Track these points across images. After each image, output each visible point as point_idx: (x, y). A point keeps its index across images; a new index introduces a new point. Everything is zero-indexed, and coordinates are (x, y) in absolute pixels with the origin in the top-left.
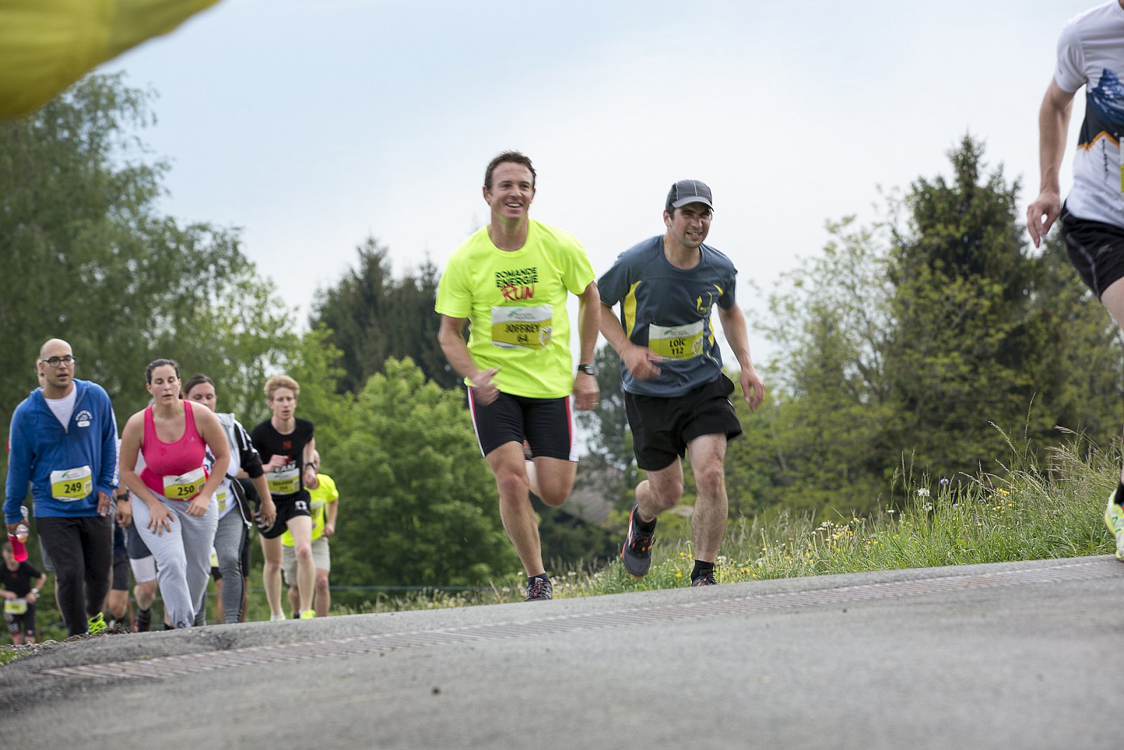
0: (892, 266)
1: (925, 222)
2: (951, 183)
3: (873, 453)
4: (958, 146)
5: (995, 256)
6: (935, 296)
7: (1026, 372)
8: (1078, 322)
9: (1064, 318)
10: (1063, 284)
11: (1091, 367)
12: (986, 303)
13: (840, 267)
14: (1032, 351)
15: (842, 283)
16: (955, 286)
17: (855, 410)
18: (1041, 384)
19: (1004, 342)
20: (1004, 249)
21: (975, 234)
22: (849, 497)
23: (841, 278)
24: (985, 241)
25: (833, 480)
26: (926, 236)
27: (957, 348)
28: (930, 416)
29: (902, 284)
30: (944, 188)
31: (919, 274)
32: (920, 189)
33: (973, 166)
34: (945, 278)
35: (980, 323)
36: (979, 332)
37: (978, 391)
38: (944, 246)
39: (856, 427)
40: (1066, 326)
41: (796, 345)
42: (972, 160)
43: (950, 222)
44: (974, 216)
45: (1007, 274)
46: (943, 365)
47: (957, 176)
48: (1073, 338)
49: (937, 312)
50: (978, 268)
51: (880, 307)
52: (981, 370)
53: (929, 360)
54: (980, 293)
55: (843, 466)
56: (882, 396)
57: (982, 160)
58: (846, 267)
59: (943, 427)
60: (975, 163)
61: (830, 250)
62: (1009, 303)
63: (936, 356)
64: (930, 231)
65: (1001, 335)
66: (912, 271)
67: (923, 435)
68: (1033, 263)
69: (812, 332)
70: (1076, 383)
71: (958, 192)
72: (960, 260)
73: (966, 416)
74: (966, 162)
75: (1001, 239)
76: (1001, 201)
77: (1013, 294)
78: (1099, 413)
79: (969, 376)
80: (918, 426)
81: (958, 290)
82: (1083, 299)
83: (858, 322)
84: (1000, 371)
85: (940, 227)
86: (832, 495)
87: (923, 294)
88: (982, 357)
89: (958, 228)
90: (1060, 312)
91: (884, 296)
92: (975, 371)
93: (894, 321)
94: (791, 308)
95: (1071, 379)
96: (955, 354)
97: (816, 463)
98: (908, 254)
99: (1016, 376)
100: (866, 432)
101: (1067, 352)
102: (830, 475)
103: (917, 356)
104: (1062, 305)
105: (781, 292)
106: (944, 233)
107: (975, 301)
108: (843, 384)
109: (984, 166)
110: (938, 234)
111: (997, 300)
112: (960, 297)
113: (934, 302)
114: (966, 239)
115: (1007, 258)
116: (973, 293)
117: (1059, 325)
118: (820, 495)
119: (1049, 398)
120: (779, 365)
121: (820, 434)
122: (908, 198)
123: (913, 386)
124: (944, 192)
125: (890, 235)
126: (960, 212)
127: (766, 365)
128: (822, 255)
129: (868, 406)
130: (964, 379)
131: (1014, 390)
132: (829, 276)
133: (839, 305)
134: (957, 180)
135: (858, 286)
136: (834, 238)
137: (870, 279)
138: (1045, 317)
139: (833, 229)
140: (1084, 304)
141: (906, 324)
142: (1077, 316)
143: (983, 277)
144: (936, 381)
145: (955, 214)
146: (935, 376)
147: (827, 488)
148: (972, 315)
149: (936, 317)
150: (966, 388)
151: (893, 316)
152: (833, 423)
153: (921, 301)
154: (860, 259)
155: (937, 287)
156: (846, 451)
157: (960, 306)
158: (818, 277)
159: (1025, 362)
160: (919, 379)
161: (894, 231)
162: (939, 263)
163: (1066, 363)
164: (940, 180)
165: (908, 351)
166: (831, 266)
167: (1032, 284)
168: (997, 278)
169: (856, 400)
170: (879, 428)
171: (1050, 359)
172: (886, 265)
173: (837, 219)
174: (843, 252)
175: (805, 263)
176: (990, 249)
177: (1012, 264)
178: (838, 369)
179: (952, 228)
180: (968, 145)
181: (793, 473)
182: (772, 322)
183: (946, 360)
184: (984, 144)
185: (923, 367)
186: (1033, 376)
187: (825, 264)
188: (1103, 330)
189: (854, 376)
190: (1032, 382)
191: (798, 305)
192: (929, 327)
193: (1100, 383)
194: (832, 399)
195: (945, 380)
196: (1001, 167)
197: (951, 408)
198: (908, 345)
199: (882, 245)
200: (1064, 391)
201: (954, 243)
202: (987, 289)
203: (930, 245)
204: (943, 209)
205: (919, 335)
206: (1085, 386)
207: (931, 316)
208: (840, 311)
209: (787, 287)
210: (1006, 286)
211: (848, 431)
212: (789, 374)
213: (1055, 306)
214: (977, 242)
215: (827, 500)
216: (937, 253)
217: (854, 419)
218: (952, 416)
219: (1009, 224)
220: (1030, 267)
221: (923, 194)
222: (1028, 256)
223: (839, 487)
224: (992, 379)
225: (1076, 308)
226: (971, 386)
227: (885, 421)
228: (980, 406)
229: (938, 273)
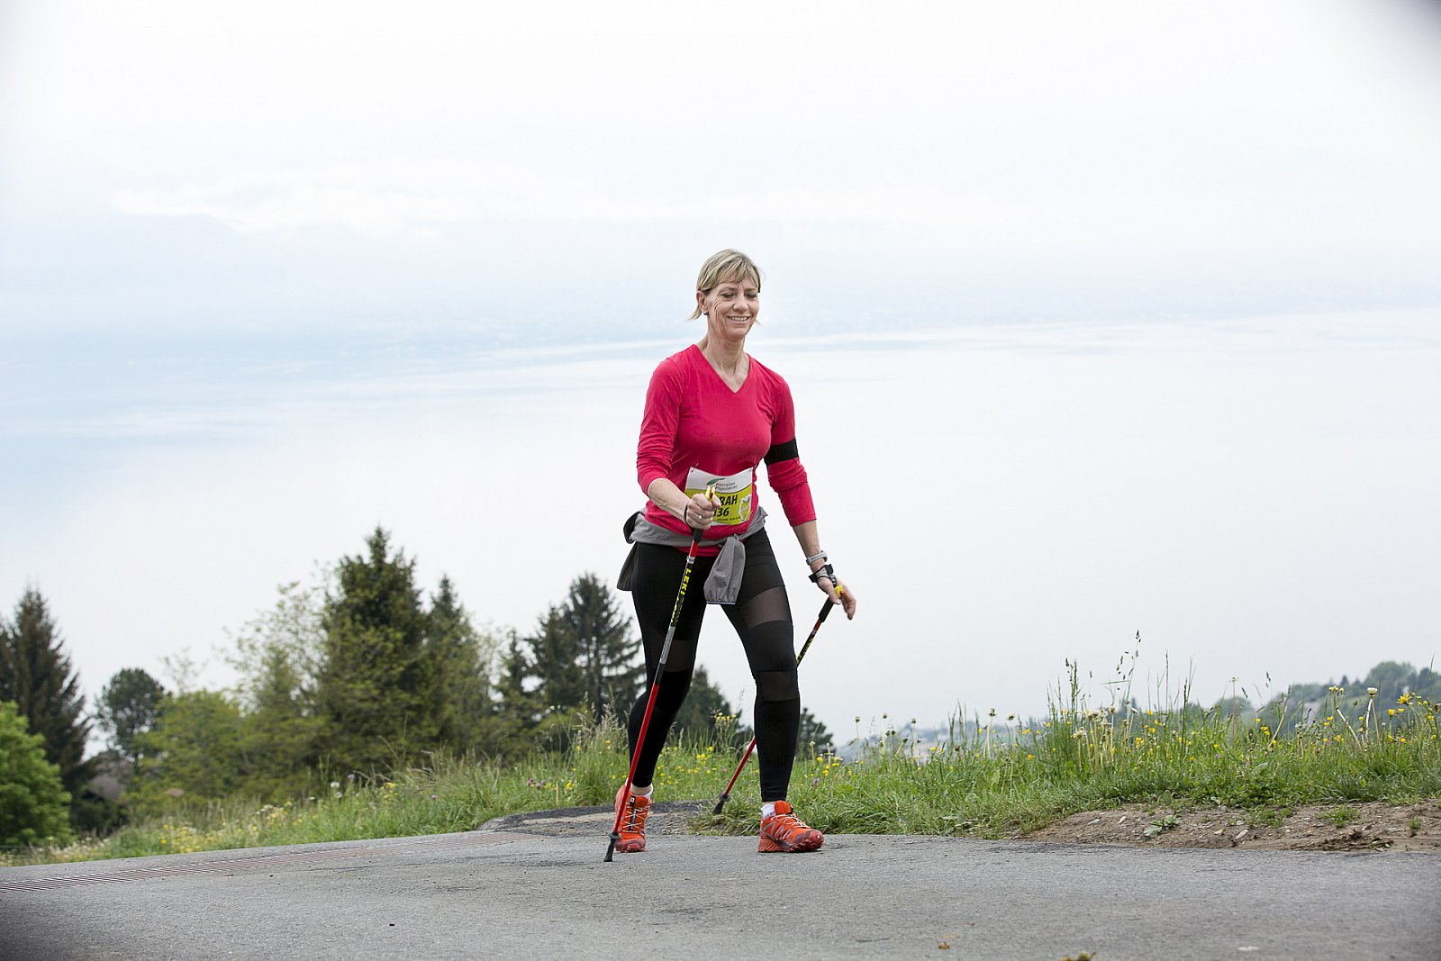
0: (325, 619)
1: (349, 587)
2: (367, 559)
3: (310, 752)
4: (373, 534)
5: (397, 612)
6: (354, 640)
7: (418, 695)
8: (456, 659)
9: (446, 657)
10: (445, 633)
11: (464, 691)
12: (391, 646)
13: (288, 618)
14: (422, 681)
15: (289, 630)
16: (369, 633)
17: (298, 721)
18: (429, 703)
19: (403, 674)
20: (404, 607)
21: (384, 596)
22: (292, 783)
23: (288, 626)
24: (390, 601)
25: (281, 771)
26: (350, 597)
27: (370, 677)
28: (353, 726)
29: (332, 630)
30: (362, 564)
31: (343, 624)
32: (345, 563)
33: (382, 548)
34: (362, 628)
35: (386, 660)
36: (386, 666)
37: (385, 709)
38: (362, 604)
39: (300, 733)
40: (446, 662)
41: (255, 674)
42: (382, 544)
43: (367, 588)
44: (383, 584)
45: (406, 625)
46: (361, 690)
47: (372, 555)
48: (452, 671)
49: (356, 651)
50: (385, 621)
51: (316, 647)
52: (387, 693)
53: (350, 686)
54: (387, 639)
55: (290, 762)
56: (317, 711)
57: (389, 544)
58: (292, 618)
59: (360, 734)
60: (384, 545)
61: (281, 606)
62: (407, 646)
63: (355, 683)
64: (352, 594)
65: (401, 669)
66: (339, 622)
67: (345, 739)
68: (424, 618)
69: (267, 664)
70: (453, 703)
71: (372, 566)
72: (373, 614)
73: (376, 726)
74: (378, 546)
75: (401, 600)
76: (402, 573)
77: (411, 639)
78: (469, 724)
79: (379, 697)
80: (342, 733)
81: (371, 636)
82: (460, 643)
83: (300, 658)
84: (400, 694)
85: (359, 591)
86: (280, 781)
87: (346, 638)
88: (388, 685)
89: (371, 593)
90: (444, 652)
91: (319, 639)
92: (382, 694)
93: (326, 658)
94: (252, 647)
95: (450, 700)
96: (368, 682)
97: (270, 758)
98: (336, 610)
99: (411, 698)
100: (304, 736)
101: (448, 681)
102: (279, 768)
103: (341, 683)
104: (444, 648)
105: (246, 635)
106: (362, 595)
107: (382, 644)
108: (290, 703)
109: (391, 548)
110: (357, 596)
111: (399, 644)
112: (373, 641)
113: (354, 644)
114: (377, 600)
115: (406, 613)
116: (382, 638)
117: (441, 662)
118: (272, 782)
119: (434, 713)
120: (244, 688)
121: (272, 738)
122: (337, 570)
123: (339, 704)
124: (363, 566)
125: (324, 596)
126: (373, 580)
127: (234, 688)
128: (275, 609)
129: (307, 718)
130: (374, 699)
131: (410, 708)
132: (281, 624)
133: (287, 646)
134: (372, 558)
135: (301, 631)
136: (284, 597)
137: (309, 627)
138: (432, 656)
139: (283, 591)
140: (460, 647)
141: (334, 660)
142: (455, 656)
143: (389, 627)
144: (355, 701)
145: (370, 582)
146: (354, 698)
147: (277, 777)
148: (381, 654)
149: (356, 655)
150: (376, 706)
151: (326, 654)
152: (282, 730)
153: (345, 644)
154: (302, 612)
155: (356, 633)
156: (291, 750)
157: (373, 647)
158: (272, 625)
159: (418, 688)
160: (343, 699)
161: (327, 594)
162: (358, 617)
163: (447, 690)
164: (360, 557)
165: (336, 679)
166: (282, 618)
167: (423, 632)
168: (399, 628)
169: (299, 714)
170: (314, 734)
171: (435, 686)
172: (320, 618)
173: (286, 584)
174: (290, 608)
175: (263, 615)
176: (394, 607)
177: (409, 618)
178: (286, 691)
179: (367, 592)
180: (379, 533)
181: (253, 766)
182: (239, 657)
183: (362, 686)
184: (389, 533)
185: (346, 691)
186: (423, 698)
187: (277, 616)
188: (474, 664)
189: (298, 697)
190: (422, 703)
191: (258, 645)
192: (351, 662)
193: (470, 703)
194: (281, 713)
195: (362, 700)
196: (402, 549)
197: (366, 720)
198: (336, 675)
199: (318, 603)
200: (444, 709)
201: (368, 602)
202: (391, 635)
203: (352, 604)
204: (361, 578)
205: (343, 668)
206: (460, 705)
207: (351, 654)
208: (288, 650)
209: (249, 633)
210: (404, 634)
211: (292, 736)
212: (251, 695)
213: (439, 648)
214: (385, 602)
215: (277, 785)
216: (357, 609)
217: (297, 727)
218: (366, 726)
219: (407, 589)
220: (421, 622)
221: (348, 567)
222: (421, 611)
223: (285, 776)
224: (395, 700)
225: (454, 650)
226: (380, 705)
227: (319, 729)
228: (386, 719)
229: (358, 624)
